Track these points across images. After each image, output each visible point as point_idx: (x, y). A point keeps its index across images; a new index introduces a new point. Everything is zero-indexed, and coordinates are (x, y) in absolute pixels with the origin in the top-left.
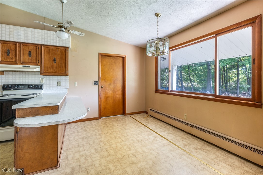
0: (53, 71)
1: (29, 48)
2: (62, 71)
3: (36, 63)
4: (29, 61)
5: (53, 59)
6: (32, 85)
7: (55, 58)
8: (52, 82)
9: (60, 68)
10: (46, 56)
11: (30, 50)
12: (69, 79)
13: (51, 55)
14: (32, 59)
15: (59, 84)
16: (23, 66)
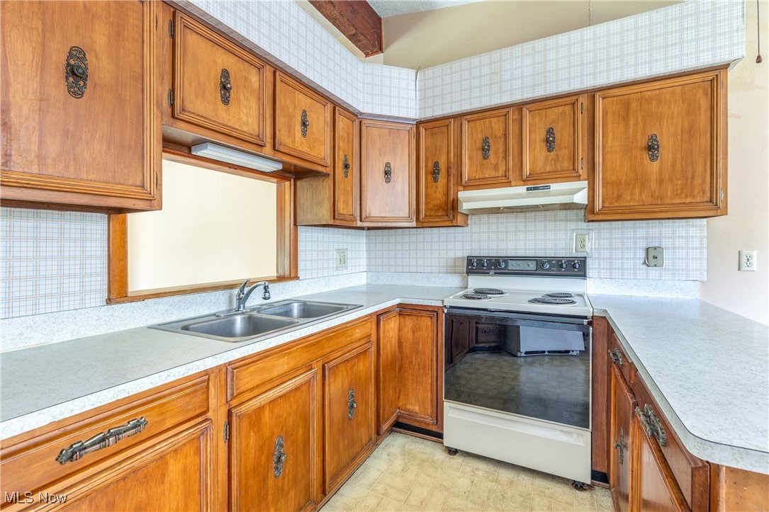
0: (644, 197)
1: (546, 116)
2: (692, 194)
3: (574, 169)
4: (548, 169)
5: (645, 143)
6: (550, 260)
7: (653, 138)
8: (623, 249)
9: (679, 182)
10: (613, 135)
11: (550, 124)
12: (705, 234)
13: (637, 122)
14: (557, 155)
15: (652, 257)
16: (528, 189)
